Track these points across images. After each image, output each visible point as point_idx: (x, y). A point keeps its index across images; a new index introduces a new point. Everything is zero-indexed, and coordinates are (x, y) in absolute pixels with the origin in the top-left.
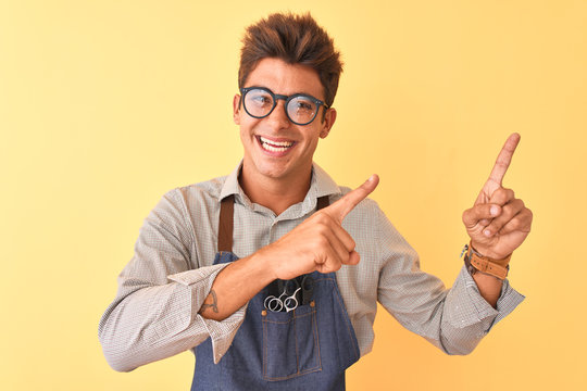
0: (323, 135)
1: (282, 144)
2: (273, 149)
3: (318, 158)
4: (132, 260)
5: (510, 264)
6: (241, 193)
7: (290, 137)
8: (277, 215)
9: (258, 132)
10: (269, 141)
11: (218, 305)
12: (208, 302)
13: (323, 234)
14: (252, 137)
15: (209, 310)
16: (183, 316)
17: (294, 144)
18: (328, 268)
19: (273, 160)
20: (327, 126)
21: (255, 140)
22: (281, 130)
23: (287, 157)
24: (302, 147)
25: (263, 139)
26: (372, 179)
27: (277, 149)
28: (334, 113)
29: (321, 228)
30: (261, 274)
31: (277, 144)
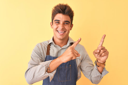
0: (71, 29)
1: (63, 32)
2: (61, 33)
3: (70, 35)
4: (31, 60)
5: (105, 64)
6: (53, 42)
7: (64, 30)
8: (61, 47)
9: (58, 30)
10: (60, 32)
11: (50, 70)
12: (48, 69)
13: (72, 51)
14: (56, 31)
15: (49, 71)
16: (43, 72)
17: (65, 32)
18: (74, 58)
19: (61, 35)
20: (71, 28)
21: (57, 31)
22: (62, 29)
23: (64, 34)
24: (67, 32)
25: (58, 31)
26: (80, 39)
27: (62, 33)
28: (73, 25)
29: (71, 50)
30: (59, 62)
31: (62, 32)
